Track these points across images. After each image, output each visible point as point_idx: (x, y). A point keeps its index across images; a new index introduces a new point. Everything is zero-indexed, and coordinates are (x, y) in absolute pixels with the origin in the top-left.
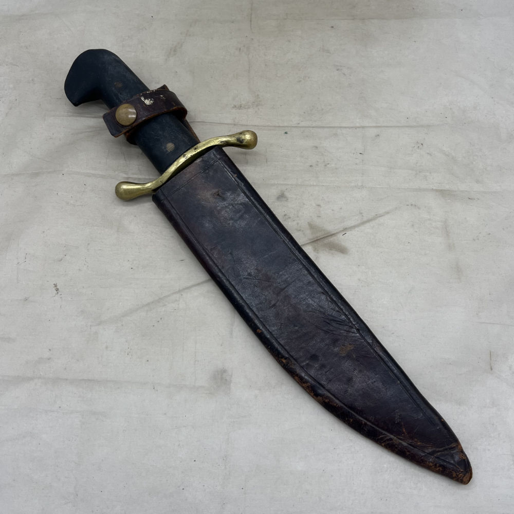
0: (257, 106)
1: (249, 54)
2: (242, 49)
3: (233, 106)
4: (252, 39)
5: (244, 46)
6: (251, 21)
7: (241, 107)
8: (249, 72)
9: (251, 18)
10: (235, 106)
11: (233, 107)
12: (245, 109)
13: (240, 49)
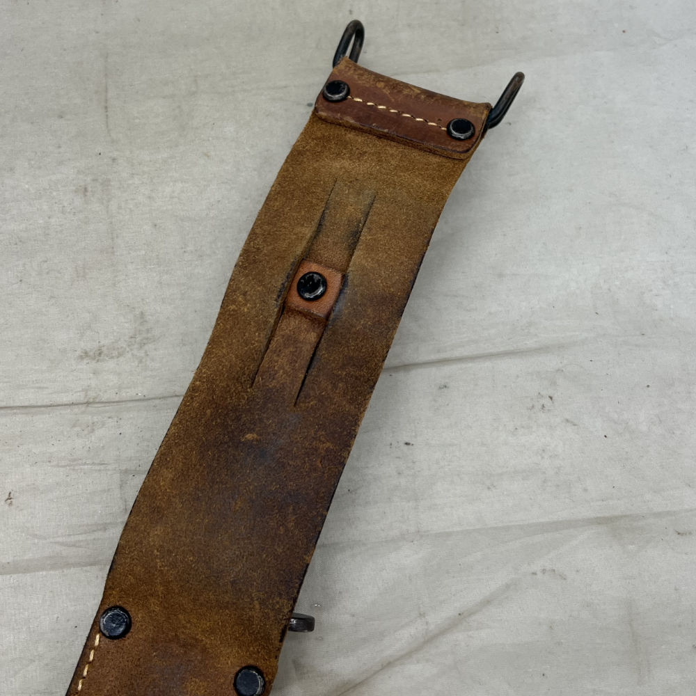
0: (142, 345)
1: (109, 201)
2: (90, 189)
3: (78, 353)
4: (114, 160)
5: (95, 180)
6: (106, 108)
7: (100, 354)
8: (113, 253)
9: (106, 101)
10: (86, 353)
11: (81, 358)
12: (112, 357)
13: (86, 190)
